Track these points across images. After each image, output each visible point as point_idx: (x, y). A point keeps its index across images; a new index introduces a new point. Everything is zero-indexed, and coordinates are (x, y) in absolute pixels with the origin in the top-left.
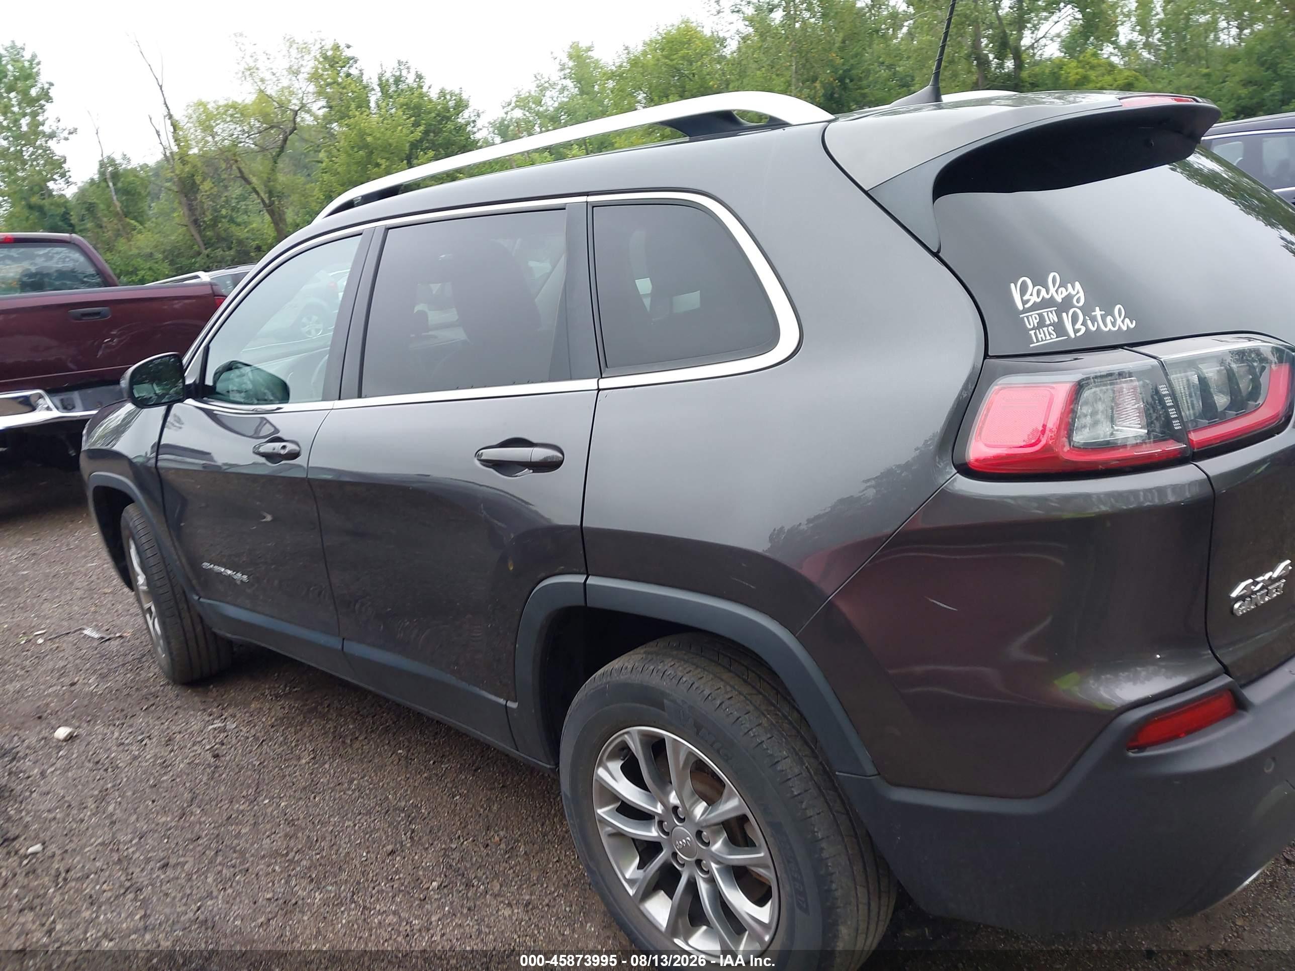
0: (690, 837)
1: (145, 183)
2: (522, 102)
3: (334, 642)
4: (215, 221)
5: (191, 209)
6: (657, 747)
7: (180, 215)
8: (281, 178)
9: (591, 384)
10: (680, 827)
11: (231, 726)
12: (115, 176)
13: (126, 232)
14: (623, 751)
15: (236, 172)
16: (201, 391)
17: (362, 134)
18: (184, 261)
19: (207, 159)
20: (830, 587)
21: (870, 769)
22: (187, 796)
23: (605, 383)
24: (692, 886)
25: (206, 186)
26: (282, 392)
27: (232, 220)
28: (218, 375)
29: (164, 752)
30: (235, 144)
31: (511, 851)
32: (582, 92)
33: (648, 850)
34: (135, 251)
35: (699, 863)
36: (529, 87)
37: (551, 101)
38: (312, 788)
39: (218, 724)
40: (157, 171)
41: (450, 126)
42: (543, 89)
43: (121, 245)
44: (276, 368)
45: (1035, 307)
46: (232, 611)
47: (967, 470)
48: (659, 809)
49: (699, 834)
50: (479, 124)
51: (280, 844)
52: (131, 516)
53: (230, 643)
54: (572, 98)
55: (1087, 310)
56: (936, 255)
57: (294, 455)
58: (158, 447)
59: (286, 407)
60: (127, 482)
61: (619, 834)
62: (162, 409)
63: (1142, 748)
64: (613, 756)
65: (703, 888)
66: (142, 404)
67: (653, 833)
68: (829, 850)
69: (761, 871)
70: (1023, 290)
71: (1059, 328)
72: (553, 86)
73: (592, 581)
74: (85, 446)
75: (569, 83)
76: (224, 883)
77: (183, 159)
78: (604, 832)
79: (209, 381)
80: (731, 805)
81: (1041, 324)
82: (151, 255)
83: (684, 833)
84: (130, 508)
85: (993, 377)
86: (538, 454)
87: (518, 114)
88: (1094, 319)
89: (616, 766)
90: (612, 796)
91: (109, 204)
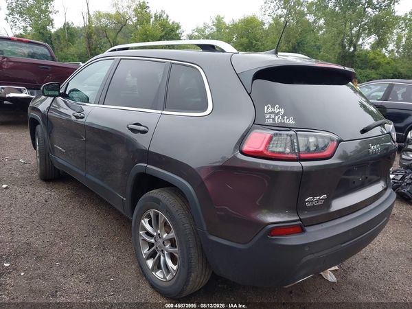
0: (161, 243)
1: (77, 32)
2: (198, 30)
3: (83, 173)
4: (95, 48)
5: (89, 43)
6: (157, 216)
7: (85, 45)
8: (118, 39)
9: (160, 112)
10: (159, 240)
11: (53, 194)
12: (68, 28)
13: (68, 46)
14: (149, 216)
15: (104, 34)
16: (64, 95)
17: (146, 30)
18: (83, 59)
19: (97, 29)
20: (203, 177)
21: (205, 229)
22: (34, 210)
23: (164, 112)
24: (159, 257)
25: (95, 37)
26: (87, 100)
27: (100, 49)
28: (70, 91)
29: (32, 197)
30: (106, 26)
31: (119, 242)
32: (218, 31)
33: (151, 245)
34: (69, 52)
35: (162, 250)
36: (201, 26)
37: (207, 32)
38: (70, 215)
39: (49, 193)
40: (82, 29)
41: (174, 33)
42: (205, 28)
43: (65, 50)
44: (87, 93)
45: (270, 113)
46: (59, 160)
47: (242, 153)
48: (155, 234)
49: (164, 242)
50: (183, 34)
51: (56, 228)
52: (39, 128)
53: (59, 170)
54: (214, 32)
55: (283, 117)
56: (249, 95)
57: (83, 118)
58: (49, 108)
59: (87, 104)
60: (39, 117)
61: (144, 240)
62: (52, 98)
63: (272, 236)
64: (146, 217)
65: (162, 258)
66: (48, 96)
67: (153, 241)
68: (192, 251)
69: (176, 255)
70: (268, 108)
71: (274, 119)
72: (209, 27)
73: (148, 166)
74: (30, 105)
75: (214, 28)
76: (36, 235)
77: (89, 27)
78: (141, 238)
79: (67, 93)
80: (172, 234)
81: (270, 118)
82: (74, 55)
83: (160, 241)
84: (39, 126)
85: (254, 129)
86: (142, 128)
87: (196, 34)
88: (284, 119)
89: (147, 220)
90: (144, 229)
91: (64, 37)
